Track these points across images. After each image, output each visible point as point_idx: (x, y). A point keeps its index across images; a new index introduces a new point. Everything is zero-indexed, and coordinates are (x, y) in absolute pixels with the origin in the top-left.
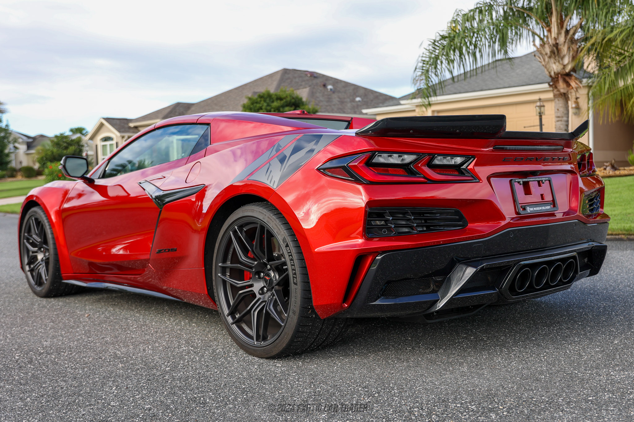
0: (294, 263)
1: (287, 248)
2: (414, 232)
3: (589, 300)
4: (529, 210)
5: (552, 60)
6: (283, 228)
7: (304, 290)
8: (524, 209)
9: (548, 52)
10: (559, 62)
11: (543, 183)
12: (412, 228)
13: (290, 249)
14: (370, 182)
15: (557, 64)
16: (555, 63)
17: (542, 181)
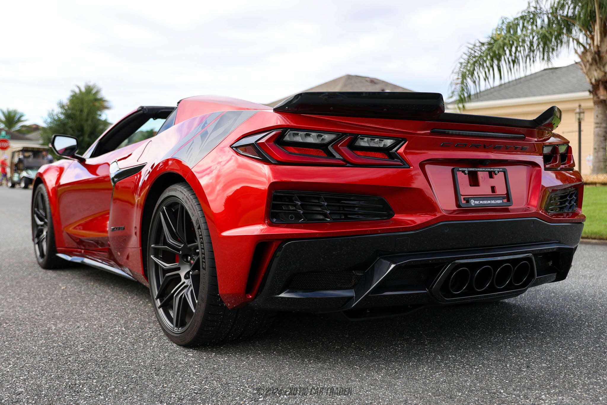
0: (203, 246)
1: (199, 230)
2: (327, 220)
3: (568, 306)
4: (473, 202)
5: (594, 67)
6: (197, 209)
7: (212, 276)
8: (468, 201)
9: (590, 60)
10: (600, 69)
11: (496, 174)
12: (325, 215)
13: (201, 232)
14: (278, 161)
15: (598, 71)
16: (596, 70)
17: (494, 172)
